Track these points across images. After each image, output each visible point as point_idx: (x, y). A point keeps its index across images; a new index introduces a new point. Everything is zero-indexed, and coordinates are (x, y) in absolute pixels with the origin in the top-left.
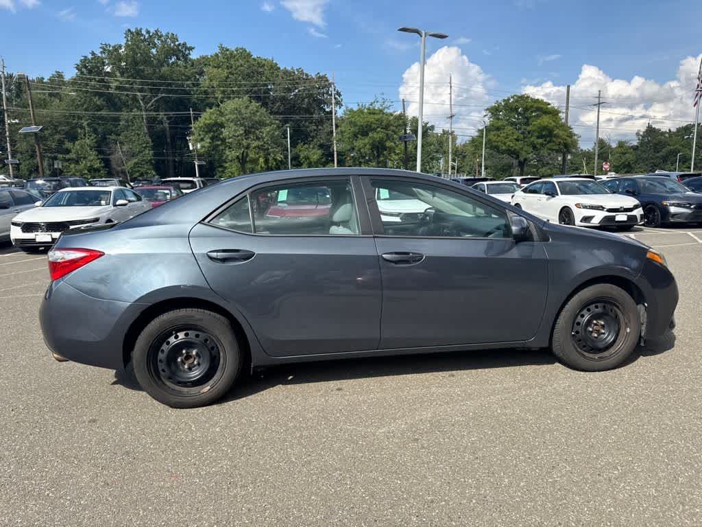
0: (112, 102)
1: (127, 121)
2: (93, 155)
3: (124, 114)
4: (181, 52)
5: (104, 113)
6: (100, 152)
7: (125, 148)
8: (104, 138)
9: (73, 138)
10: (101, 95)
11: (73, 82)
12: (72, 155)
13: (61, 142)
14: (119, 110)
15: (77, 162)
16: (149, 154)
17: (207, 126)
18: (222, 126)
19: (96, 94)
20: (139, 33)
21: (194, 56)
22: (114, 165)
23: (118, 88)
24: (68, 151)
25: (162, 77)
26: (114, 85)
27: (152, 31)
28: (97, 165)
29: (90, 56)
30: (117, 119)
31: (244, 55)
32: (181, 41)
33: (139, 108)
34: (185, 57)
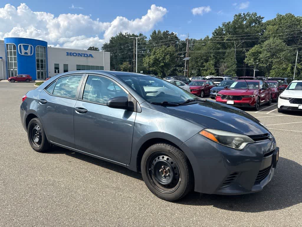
0: (224, 46)
1: (228, 53)
2: (213, 67)
3: (228, 51)
4: (258, 20)
5: (220, 50)
6: (215, 66)
7: (225, 65)
8: (218, 61)
9: (207, 61)
10: (220, 43)
11: (211, 39)
12: (205, 68)
13: (202, 63)
14: (226, 48)
15: (207, 70)
16: (235, 67)
17: (253, 53)
18: (260, 53)
19: (218, 43)
20: (240, 15)
21: (264, 21)
22: (220, 72)
23: (227, 40)
24: (204, 66)
25: (246, 33)
26: (226, 39)
27: (246, 13)
28: (213, 71)
29: (218, 28)
30: (225, 53)
31: (291, 16)
32: (258, 16)
33: (234, 47)
34: (259, 22)
